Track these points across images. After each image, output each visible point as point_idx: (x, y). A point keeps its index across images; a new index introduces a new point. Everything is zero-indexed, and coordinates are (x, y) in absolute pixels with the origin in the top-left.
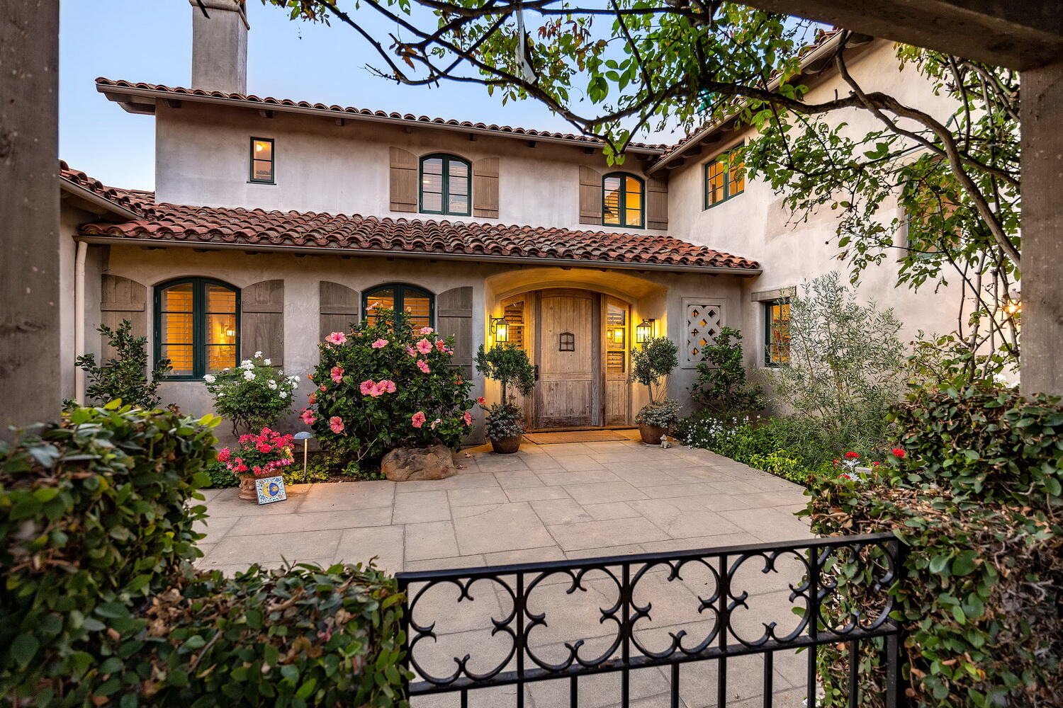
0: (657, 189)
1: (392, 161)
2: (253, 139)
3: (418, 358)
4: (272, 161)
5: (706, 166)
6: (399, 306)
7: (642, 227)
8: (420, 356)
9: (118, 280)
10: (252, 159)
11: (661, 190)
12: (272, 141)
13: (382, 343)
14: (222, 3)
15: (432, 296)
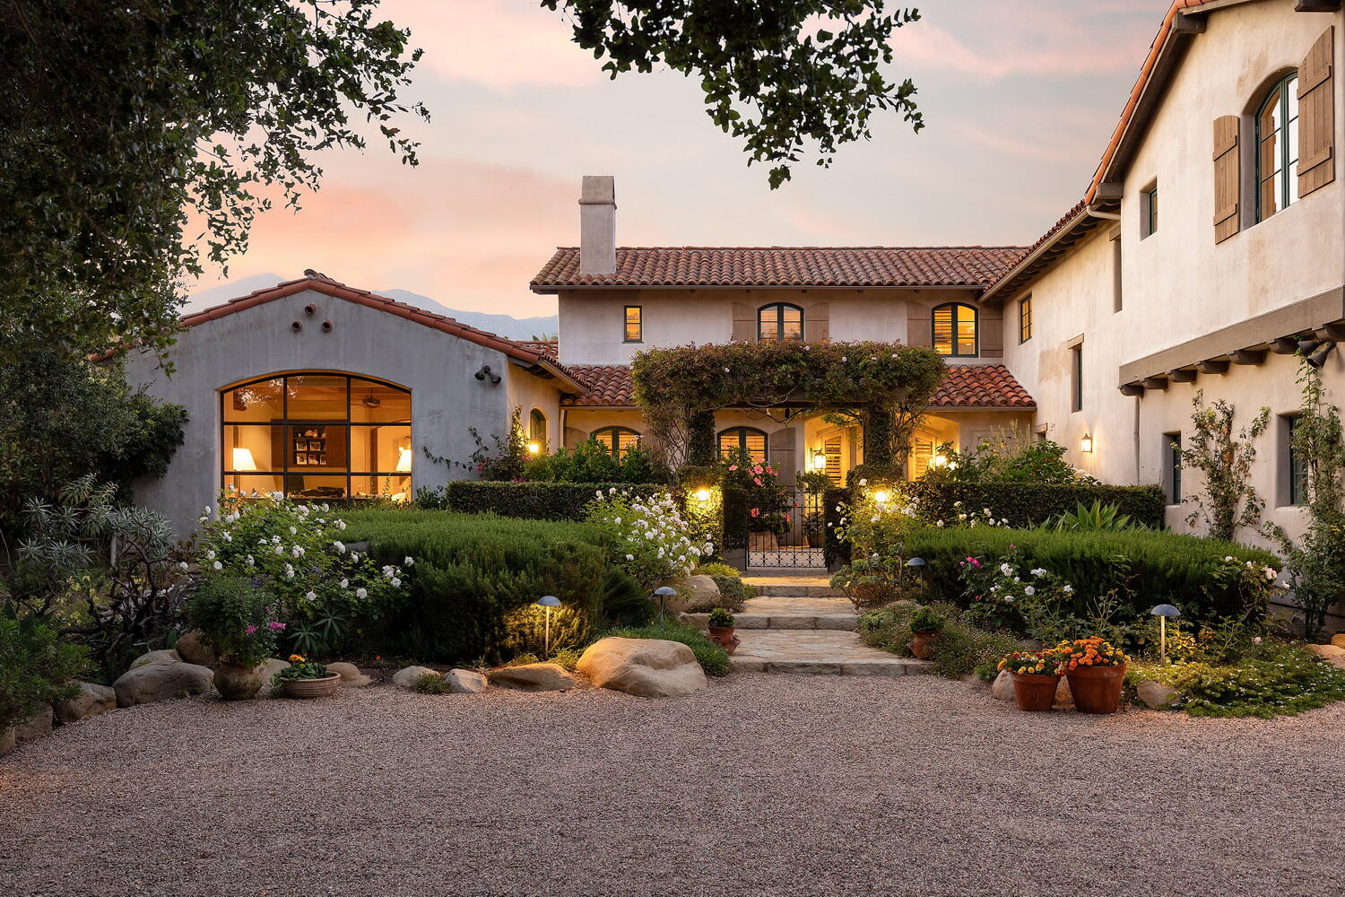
0: (989, 317)
1: (734, 315)
2: (626, 307)
3: (754, 477)
4: (641, 323)
5: (1022, 302)
6: (742, 442)
7: (976, 356)
8: (756, 475)
9: (573, 430)
10: (626, 323)
11: (995, 317)
12: (640, 307)
13: (734, 468)
14: (600, 198)
15: (765, 435)
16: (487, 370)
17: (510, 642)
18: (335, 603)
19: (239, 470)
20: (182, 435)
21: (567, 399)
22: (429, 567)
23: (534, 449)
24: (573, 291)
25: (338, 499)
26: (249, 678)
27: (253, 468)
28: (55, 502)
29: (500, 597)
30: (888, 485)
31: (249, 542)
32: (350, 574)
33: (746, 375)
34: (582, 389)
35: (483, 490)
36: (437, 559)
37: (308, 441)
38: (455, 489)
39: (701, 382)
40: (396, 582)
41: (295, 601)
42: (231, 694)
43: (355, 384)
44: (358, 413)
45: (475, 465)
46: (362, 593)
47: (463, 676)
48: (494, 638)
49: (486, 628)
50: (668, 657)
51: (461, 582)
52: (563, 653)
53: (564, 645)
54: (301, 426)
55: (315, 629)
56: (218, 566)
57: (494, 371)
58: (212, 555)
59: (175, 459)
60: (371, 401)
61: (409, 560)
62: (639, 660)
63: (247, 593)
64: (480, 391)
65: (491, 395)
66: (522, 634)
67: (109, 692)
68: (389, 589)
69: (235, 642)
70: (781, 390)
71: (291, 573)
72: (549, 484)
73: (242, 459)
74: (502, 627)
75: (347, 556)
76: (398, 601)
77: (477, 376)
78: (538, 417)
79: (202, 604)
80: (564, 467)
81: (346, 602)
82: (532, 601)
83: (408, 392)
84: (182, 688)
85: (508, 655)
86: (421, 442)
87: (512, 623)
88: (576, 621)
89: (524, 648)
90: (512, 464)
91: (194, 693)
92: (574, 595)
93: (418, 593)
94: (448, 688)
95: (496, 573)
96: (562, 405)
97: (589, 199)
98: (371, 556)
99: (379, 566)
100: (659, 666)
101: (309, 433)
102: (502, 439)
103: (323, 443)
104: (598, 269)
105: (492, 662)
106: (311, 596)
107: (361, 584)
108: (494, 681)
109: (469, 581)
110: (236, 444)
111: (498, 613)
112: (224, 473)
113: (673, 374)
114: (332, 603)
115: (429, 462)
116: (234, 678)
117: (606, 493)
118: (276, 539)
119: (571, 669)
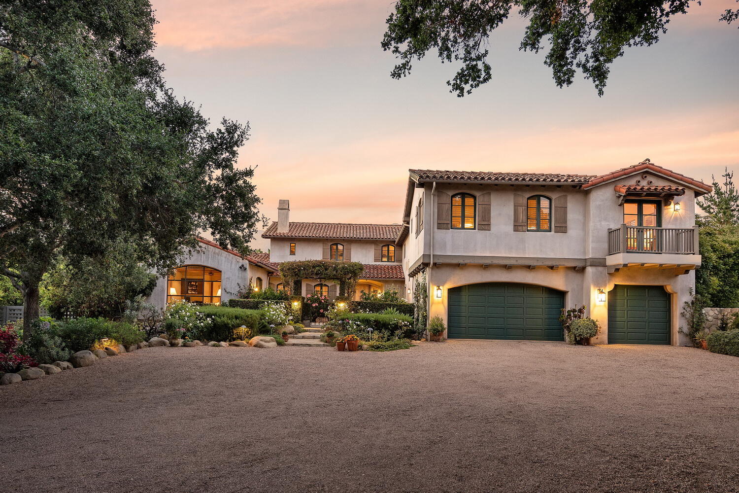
0: (398, 249)
1: (323, 247)
2: (291, 243)
3: (322, 300)
4: (295, 249)
6: (321, 289)
7: (394, 262)
9: (272, 284)
10: (291, 249)
11: (400, 249)
12: (295, 244)
13: (315, 297)
14: (284, 207)
15: (328, 286)
16: (243, 266)
17: (234, 336)
18: (196, 327)
19: (172, 294)
20: (156, 283)
21: (270, 273)
22: (217, 318)
23: (256, 290)
24: (274, 238)
25: (200, 303)
26: (177, 341)
27: (176, 294)
28: (132, 302)
29: (233, 325)
30: (344, 302)
31: (177, 312)
32: (200, 320)
33: (307, 270)
34: (274, 271)
35: (238, 301)
36: (219, 316)
37: (192, 286)
38: (231, 301)
39: (296, 272)
40: (210, 322)
41: (187, 326)
42: (173, 345)
43: (206, 269)
44: (207, 277)
45: (238, 294)
46: (202, 324)
47: (223, 343)
48: (231, 336)
49: (229, 333)
50: (268, 340)
51: (224, 322)
52: (246, 339)
53: (247, 337)
54: (190, 281)
55: (191, 333)
56: (170, 317)
57: (245, 266)
58: (169, 314)
59: (154, 291)
60: (211, 273)
61: (213, 317)
62: (261, 340)
63: (177, 321)
64: (240, 272)
65: (243, 273)
66: (237, 335)
67: (148, 343)
68: (208, 323)
69: (174, 333)
70: (317, 274)
71: (186, 319)
72: (256, 300)
73: (173, 291)
74: (233, 333)
75: (199, 315)
76: (210, 327)
77: (240, 267)
78: (259, 279)
79: (167, 324)
80: (261, 295)
81: (198, 327)
82: (240, 327)
83: (221, 272)
84: (163, 344)
85: (234, 339)
86: (224, 287)
87: (235, 332)
88: (250, 332)
89: (238, 338)
90: (249, 294)
91: (165, 345)
92: (250, 326)
93: (215, 325)
94: (220, 346)
95: (232, 320)
96: (268, 276)
97: (281, 208)
98: (205, 316)
99: (206, 318)
100: (266, 342)
101: (192, 283)
102: (246, 287)
103: (197, 286)
104: (283, 230)
105: (230, 341)
106: (191, 324)
107: (202, 322)
108: (230, 345)
109: (226, 321)
110: (171, 287)
111: (232, 329)
112: (167, 296)
113: (289, 269)
114: (195, 327)
115: (226, 293)
116: (173, 341)
117: (268, 302)
118: (183, 311)
119: (248, 343)
